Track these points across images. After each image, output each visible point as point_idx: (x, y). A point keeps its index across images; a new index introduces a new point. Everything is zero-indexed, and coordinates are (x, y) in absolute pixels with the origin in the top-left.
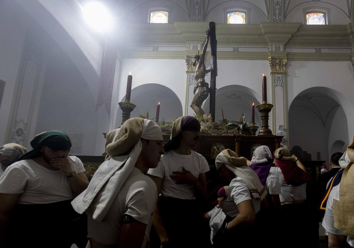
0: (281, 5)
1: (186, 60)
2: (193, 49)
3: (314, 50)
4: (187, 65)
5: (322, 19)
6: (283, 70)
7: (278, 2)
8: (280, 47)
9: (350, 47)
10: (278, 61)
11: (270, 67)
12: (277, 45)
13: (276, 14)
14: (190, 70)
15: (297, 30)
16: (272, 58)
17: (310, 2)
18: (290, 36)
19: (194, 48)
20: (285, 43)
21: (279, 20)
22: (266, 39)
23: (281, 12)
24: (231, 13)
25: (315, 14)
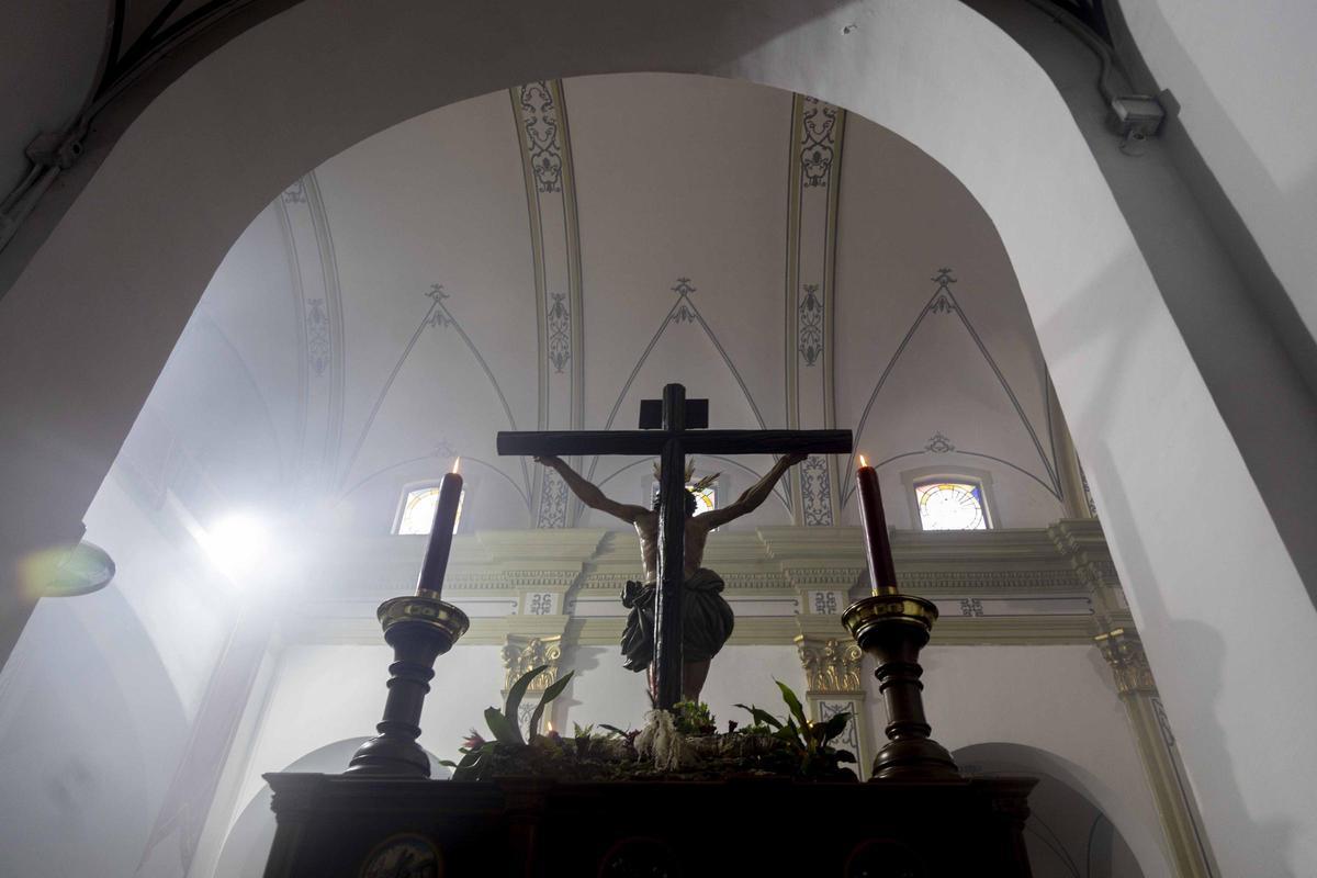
0: (824, 465)
1: (506, 650)
2: (534, 611)
6: (851, 680)
8: (833, 600)
10: (828, 650)
11: (805, 672)
12: (825, 593)
13: (811, 492)
16: (805, 639)
17: (921, 453)
19: (537, 606)
20: (848, 586)
21: (824, 511)
22: (784, 573)
23: (828, 486)
25: (945, 487)
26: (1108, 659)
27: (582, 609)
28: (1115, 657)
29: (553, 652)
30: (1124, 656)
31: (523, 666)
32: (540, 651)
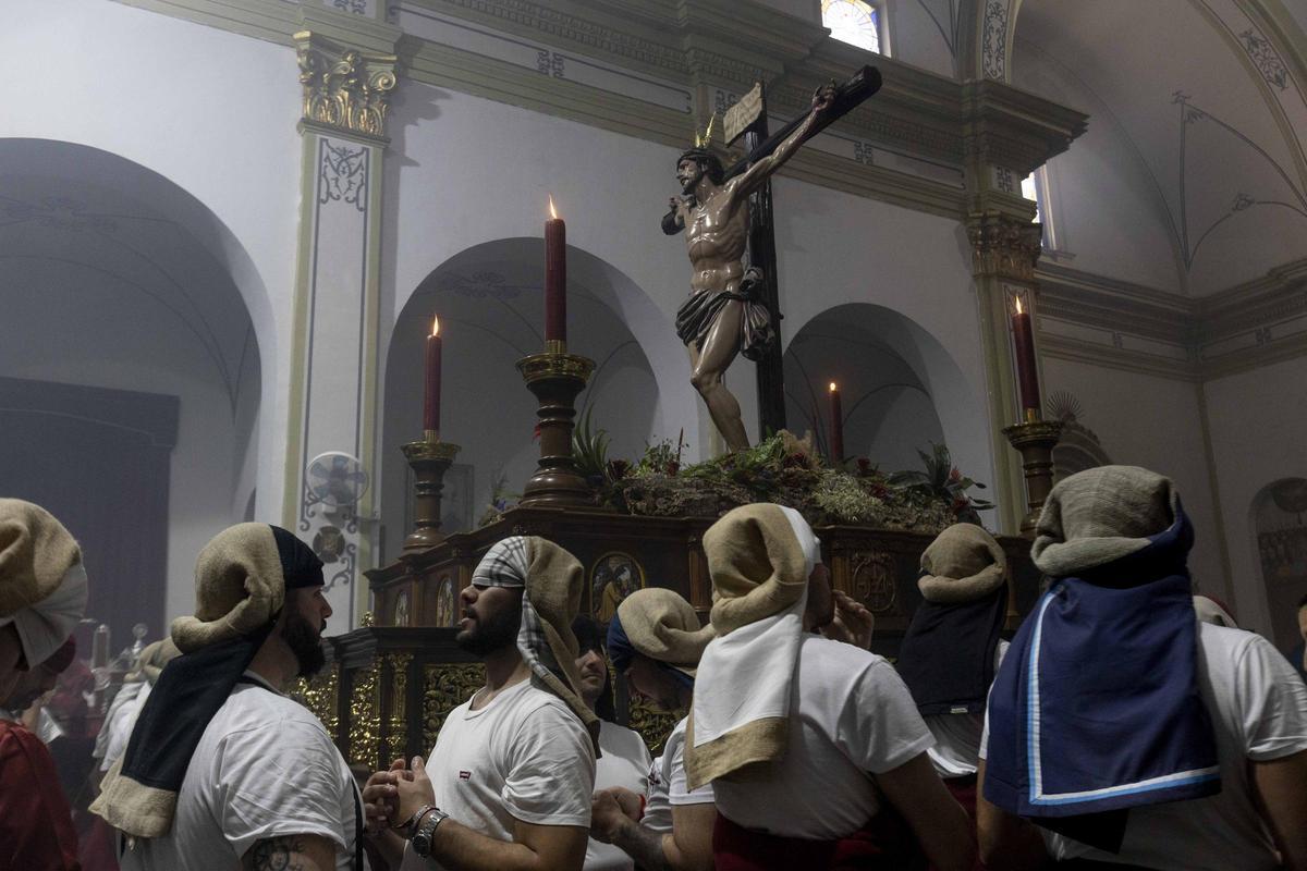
3: (852, 146)
4: (308, 84)
5: (868, 26)
9: (958, 167)
14: (325, 116)
15: (807, 53)
18: (779, 68)
27: (411, 24)
28: (983, 238)
29: (383, 79)
30: (992, 238)
31: (331, 89)
32: (360, 72)
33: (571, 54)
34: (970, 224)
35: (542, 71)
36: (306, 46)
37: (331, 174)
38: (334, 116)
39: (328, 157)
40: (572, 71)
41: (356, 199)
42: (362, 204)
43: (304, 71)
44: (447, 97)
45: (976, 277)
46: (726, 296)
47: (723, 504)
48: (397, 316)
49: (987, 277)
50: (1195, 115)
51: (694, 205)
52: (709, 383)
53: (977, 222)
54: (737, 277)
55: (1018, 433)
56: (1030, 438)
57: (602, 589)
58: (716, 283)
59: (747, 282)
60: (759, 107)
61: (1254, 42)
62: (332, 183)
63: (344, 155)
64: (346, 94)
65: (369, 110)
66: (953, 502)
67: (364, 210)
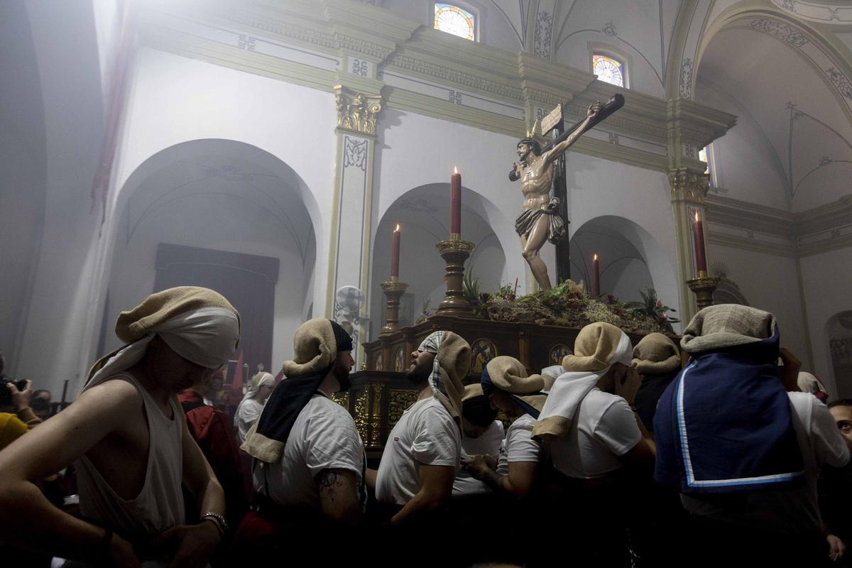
0: (551, 21)
1: (340, 97)
2: (355, 71)
3: (607, 135)
4: (340, 110)
5: (617, 73)
7: (546, 14)
9: (664, 145)
13: (540, 38)
14: (348, 125)
15: (585, 88)
17: (599, 32)
18: (570, 96)
19: (357, 69)
21: (545, 54)
22: (524, 89)
23: (550, 37)
24: (443, 5)
25: (606, 59)
26: (672, 182)
27: (389, 80)
28: (677, 182)
29: (375, 106)
30: (682, 181)
31: (351, 112)
32: (364, 104)
33: (465, 92)
34: (670, 174)
35: (451, 101)
36: (339, 92)
37: (350, 153)
38: (352, 126)
39: (348, 145)
40: (466, 101)
41: (361, 165)
42: (364, 167)
43: (338, 104)
44: (404, 115)
45: (673, 202)
46: (540, 212)
47: (537, 316)
48: (379, 222)
49: (678, 202)
50: (799, 114)
51: (525, 166)
52: (531, 256)
53: (674, 173)
54: (547, 202)
55: (694, 283)
56: (701, 286)
57: (476, 357)
58: (536, 205)
59: (552, 205)
60: (560, 116)
61: (835, 74)
62: (350, 157)
63: (356, 144)
64: (358, 115)
65: (368, 122)
66: (657, 318)
67: (365, 170)
